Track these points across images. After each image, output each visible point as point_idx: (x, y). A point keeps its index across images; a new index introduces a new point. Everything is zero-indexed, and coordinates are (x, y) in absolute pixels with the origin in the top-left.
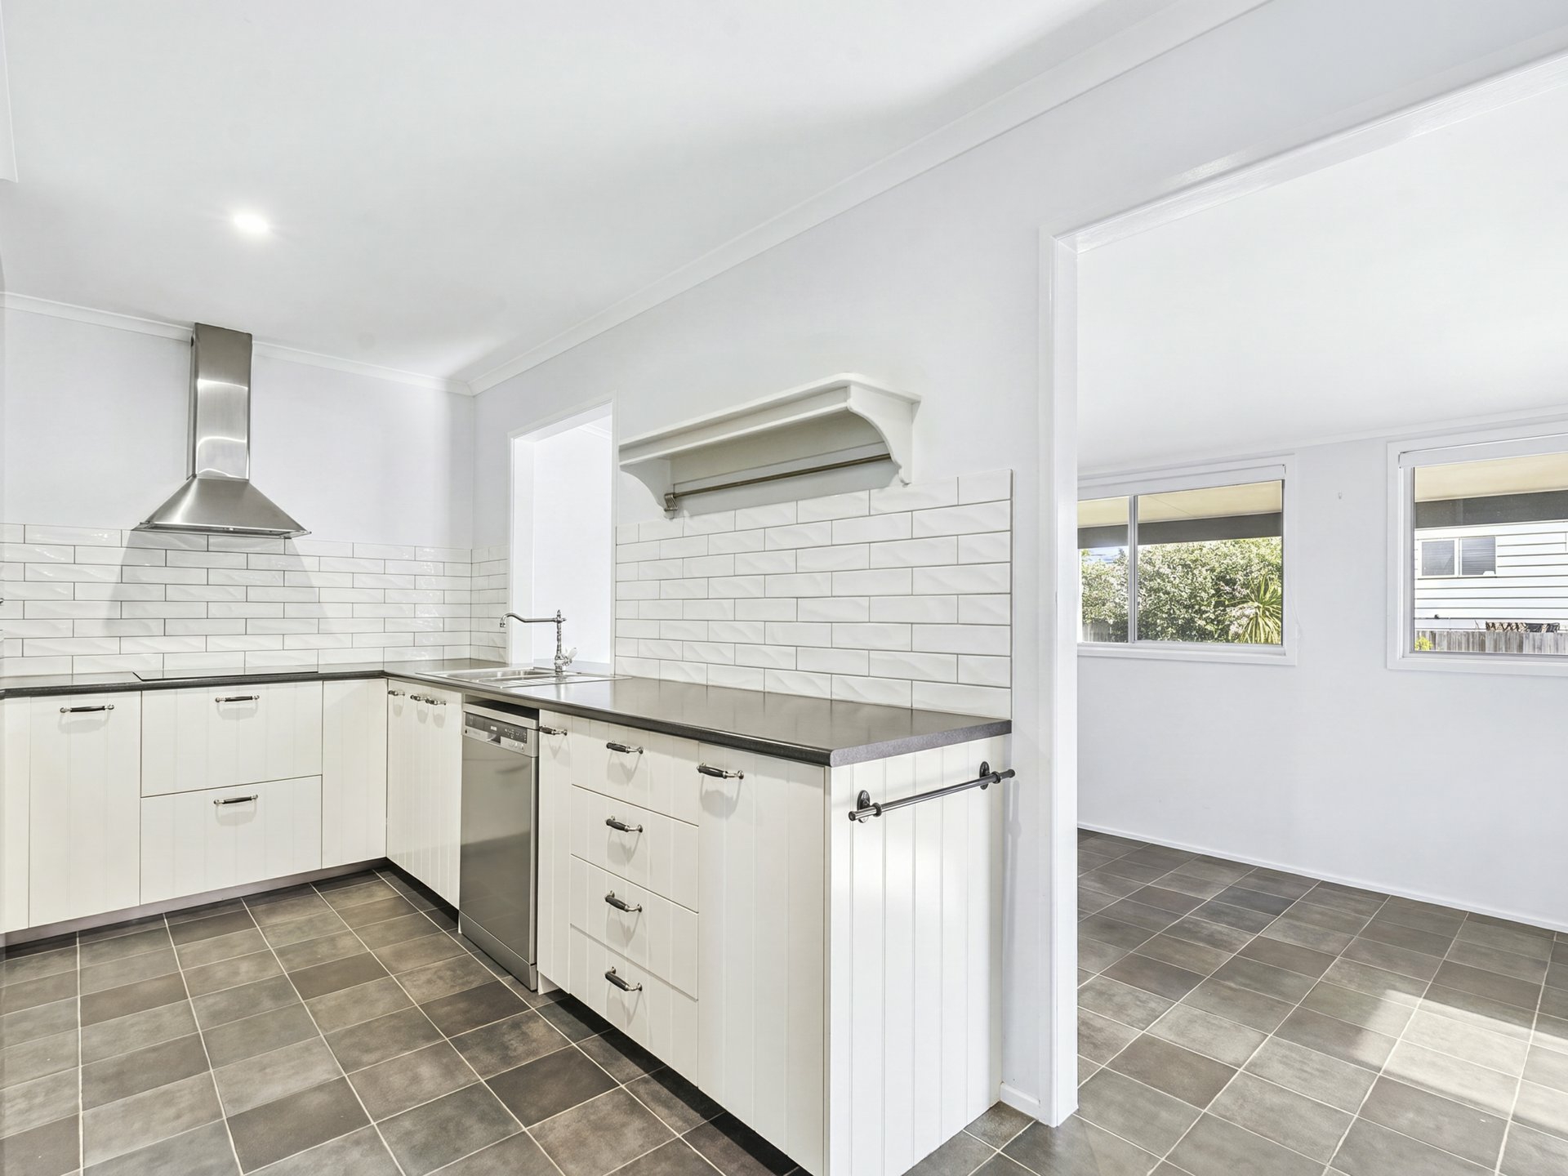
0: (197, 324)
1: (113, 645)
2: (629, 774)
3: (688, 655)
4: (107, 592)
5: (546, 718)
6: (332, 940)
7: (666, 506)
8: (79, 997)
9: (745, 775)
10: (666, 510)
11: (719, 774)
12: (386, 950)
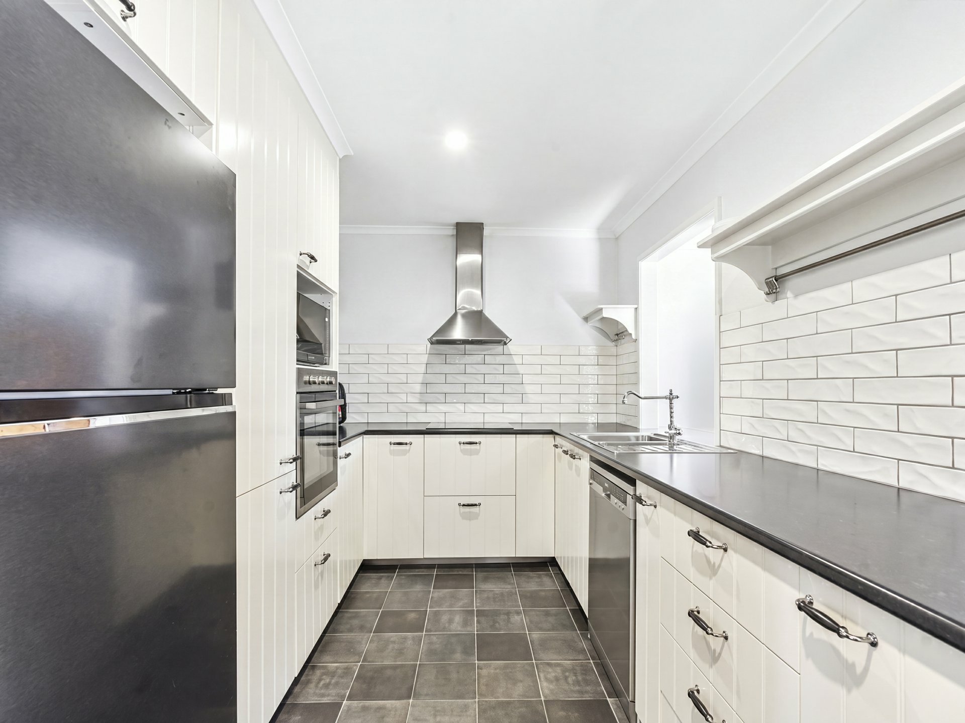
0: (457, 223)
1: (422, 408)
2: (713, 570)
3: (794, 435)
4: (420, 379)
5: (642, 489)
6: (508, 614)
7: (767, 290)
8: (381, 611)
9: (881, 643)
10: (767, 294)
11: (833, 627)
12: (536, 635)
